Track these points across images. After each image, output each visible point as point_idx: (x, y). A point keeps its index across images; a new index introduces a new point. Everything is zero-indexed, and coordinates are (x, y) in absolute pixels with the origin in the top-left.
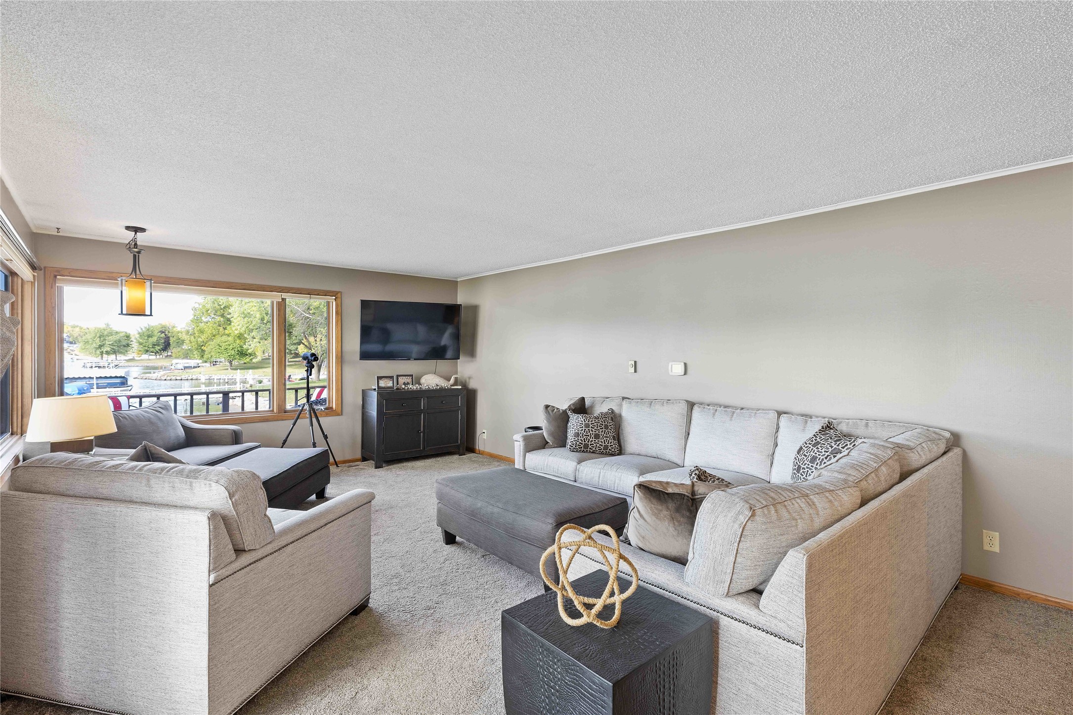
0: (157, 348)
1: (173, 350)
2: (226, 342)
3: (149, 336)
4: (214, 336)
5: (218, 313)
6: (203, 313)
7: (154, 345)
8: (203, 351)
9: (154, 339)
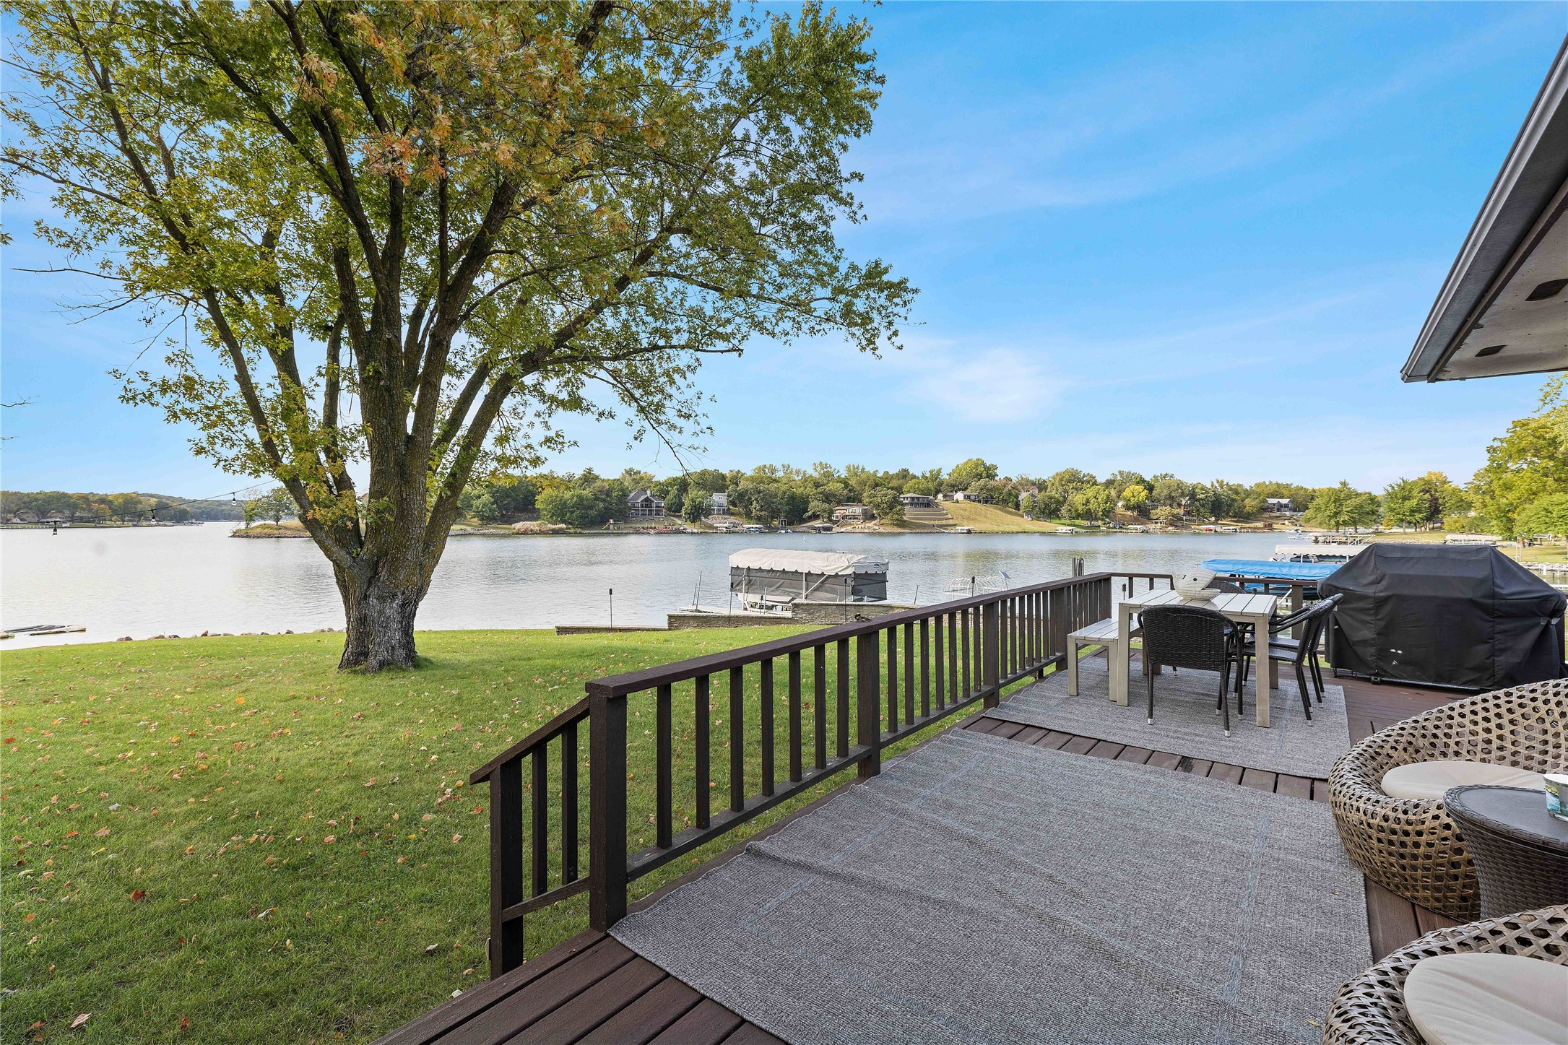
0: (1418, 516)
1: (1450, 519)
2: (1562, 504)
3: (1405, 498)
4: (1534, 494)
5: (1544, 453)
6: (1510, 456)
7: (1413, 511)
8: (1511, 520)
9: (1413, 503)
